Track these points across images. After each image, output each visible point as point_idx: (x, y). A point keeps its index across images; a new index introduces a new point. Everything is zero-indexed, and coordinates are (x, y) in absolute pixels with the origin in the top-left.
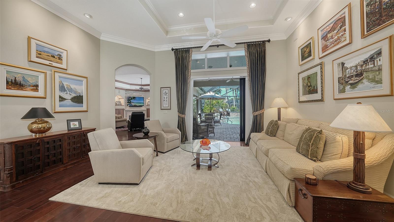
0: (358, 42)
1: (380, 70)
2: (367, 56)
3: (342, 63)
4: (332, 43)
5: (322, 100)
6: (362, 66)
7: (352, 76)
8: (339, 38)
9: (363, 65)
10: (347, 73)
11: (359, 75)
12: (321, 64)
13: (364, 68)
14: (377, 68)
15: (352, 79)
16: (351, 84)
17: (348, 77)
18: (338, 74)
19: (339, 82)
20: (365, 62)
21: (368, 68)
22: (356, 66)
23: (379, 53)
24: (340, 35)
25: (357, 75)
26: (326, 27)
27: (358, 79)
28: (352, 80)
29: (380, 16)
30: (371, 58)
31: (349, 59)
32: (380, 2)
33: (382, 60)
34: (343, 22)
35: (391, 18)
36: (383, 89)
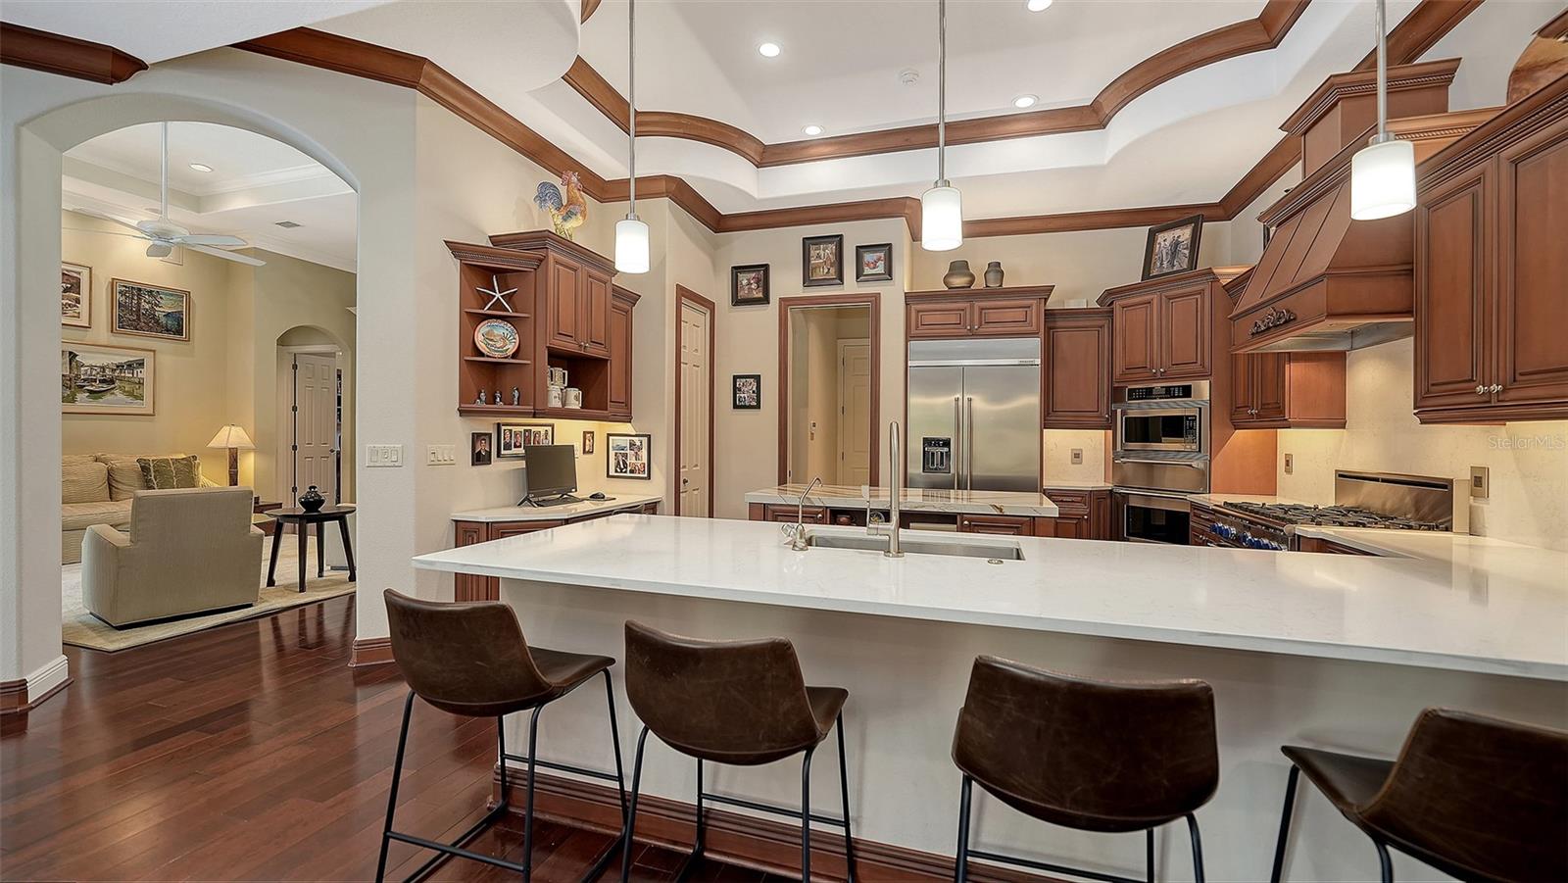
0: (101, 331)
1: (141, 383)
2: (124, 360)
3: (70, 353)
6: (113, 370)
7: (95, 381)
9: (115, 370)
10: (83, 373)
11: (108, 382)
13: (116, 375)
14: (137, 380)
15: (93, 384)
16: (91, 392)
17: (85, 380)
20: (120, 366)
21: (124, 377)
22: (103, 368)
23: (141, 364)
25: (103, 382)
27: (105, 387)
28: (93, 386)
29: (139, 319)
30: (130, 366)
31: (85, 352)
32: (139, 304)
33: (144, 374)
34: (72, 285)
35: (150, 329)
36: (146, 406)
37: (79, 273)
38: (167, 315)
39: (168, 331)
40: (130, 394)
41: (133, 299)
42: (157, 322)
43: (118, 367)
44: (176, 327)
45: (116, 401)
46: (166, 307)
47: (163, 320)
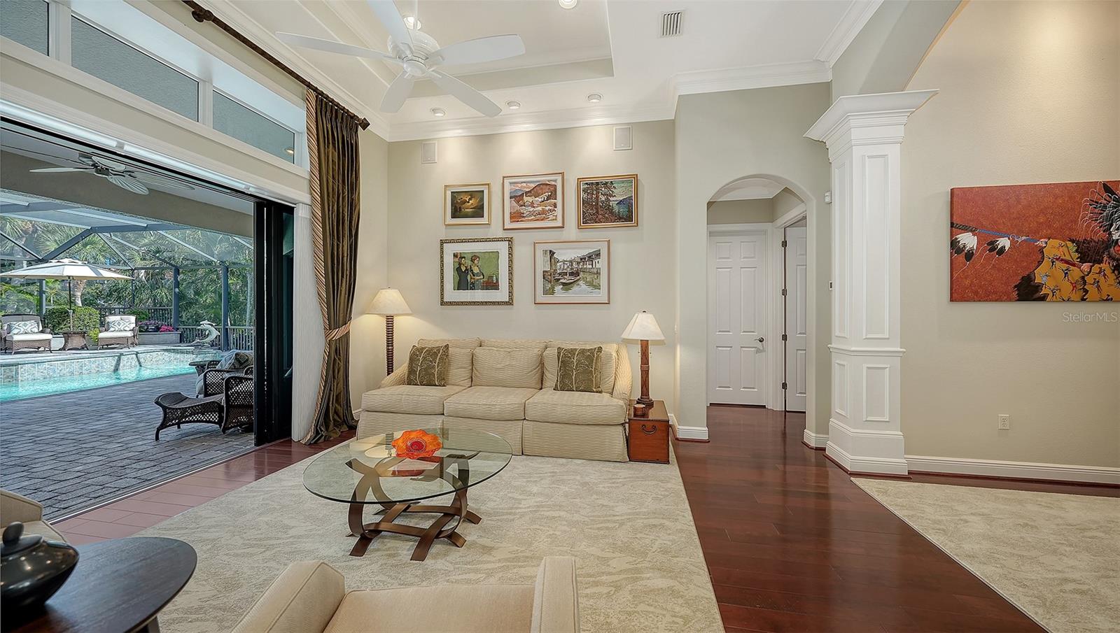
0: (572, 231)
1: (598, 273)
2: (585, 252)
3: (550, 251)
4: (531, 214)
5: (510, 303)
6: (578, 263)
7: (566, 274)
8: (543, 212)
9: (580, 263)
10: (558, 267)
11: (575, 274)
12: (510, 241)
13: (580, 267)
14: (595, 271)
15: (565, 277)
16: (564, 284)
17: (559, 274)
18: (543, 265)
19: (544, 278)
20: (583, 260)
21: (586, 268)
22: (571, 262)
23: (598, 255)
24: (547, 208)
25: (571, 274)
26: (522, 183)
27: (573, 278)
29: (597, 212)
30: (589, 257)
31: (560, 249)
32: (597, 197)
33: (601, 264)
34: (552, 192)
35: (607, 220)
36: (601, 295)
37: (555, 181)
38: (620, 203)
39: (620, 218)
40: (591, 284)
41: (593, 194)
42: (612, 212)
43: (581, 259)
44: (627, 214)
45: (581, 291)
46: (619, 194)
47: (616, 209)
